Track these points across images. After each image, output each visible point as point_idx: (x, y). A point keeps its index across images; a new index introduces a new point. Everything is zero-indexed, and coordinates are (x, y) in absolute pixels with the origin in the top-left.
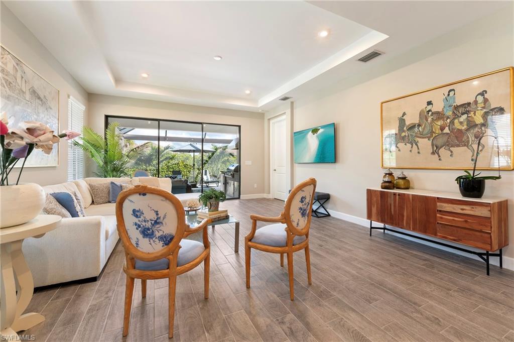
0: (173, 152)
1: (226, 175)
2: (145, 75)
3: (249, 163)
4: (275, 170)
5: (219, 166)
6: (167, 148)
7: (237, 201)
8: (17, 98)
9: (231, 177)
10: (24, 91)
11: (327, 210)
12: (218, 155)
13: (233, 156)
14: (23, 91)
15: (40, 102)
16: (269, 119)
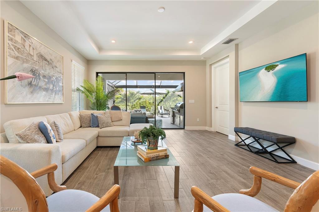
0: (140, 95)
1: (174, 110)
2: (113, 42)
3: (192, 101)
4: (217, 108)
5: (171, 103)
6: (138, 92)
7: (182, 131)
8: (25, 59)
9: (177, 111)
10: (33, 55)
11: (290, 155)
12: (170, 96)
13: (180, 97)
14: (31, 55)
15: (47, 63)
16: (211, 65)
